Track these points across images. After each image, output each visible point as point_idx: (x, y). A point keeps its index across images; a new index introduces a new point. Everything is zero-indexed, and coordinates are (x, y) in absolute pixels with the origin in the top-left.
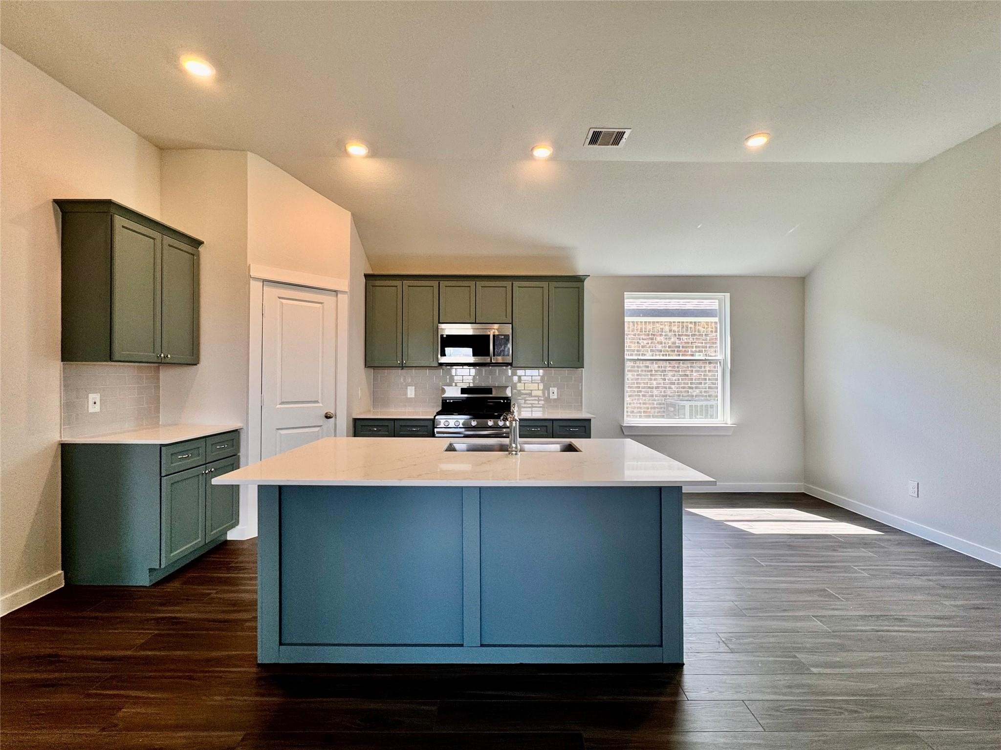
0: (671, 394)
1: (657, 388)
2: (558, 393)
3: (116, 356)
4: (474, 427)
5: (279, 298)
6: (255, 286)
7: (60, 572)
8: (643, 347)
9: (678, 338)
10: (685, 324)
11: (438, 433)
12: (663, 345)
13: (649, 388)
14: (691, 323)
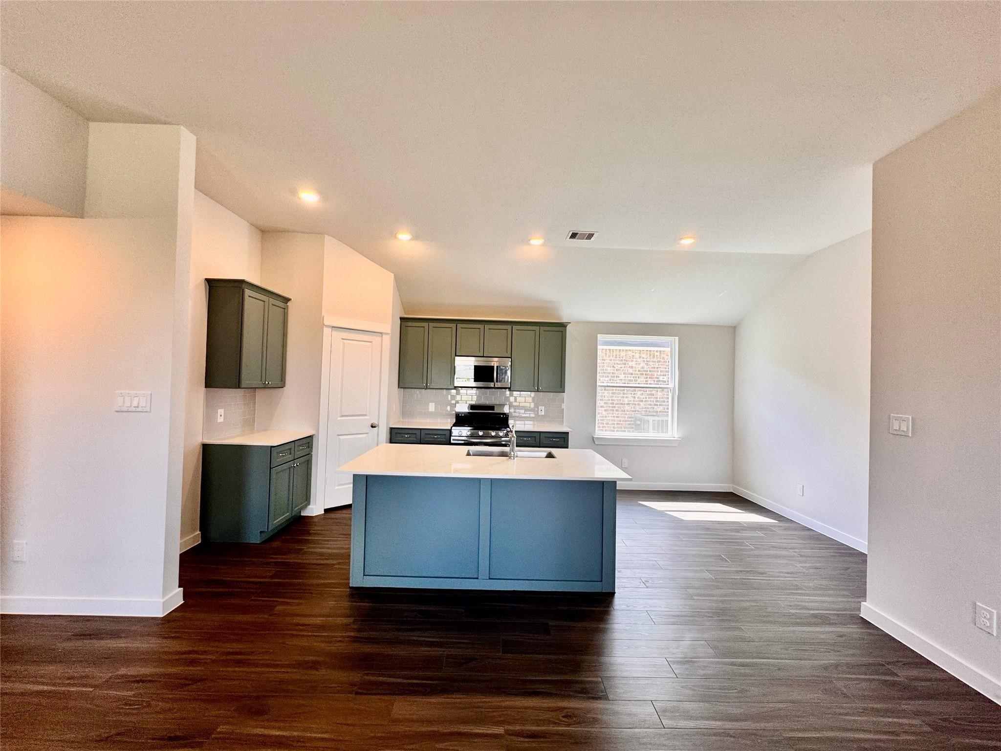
0: (640, 410)
1: (628, 404)
2: (545, 411)
3: (243, 385)
4: (481, 436)
5: (343, 339)
6: (327, 331)
7: (199, 532)
8: (617, 370)
9: (646, 364)
10: (652, 352)
11: (453, 440)
12: (634, 369)
13: (622, 404)
14: (657, 351)
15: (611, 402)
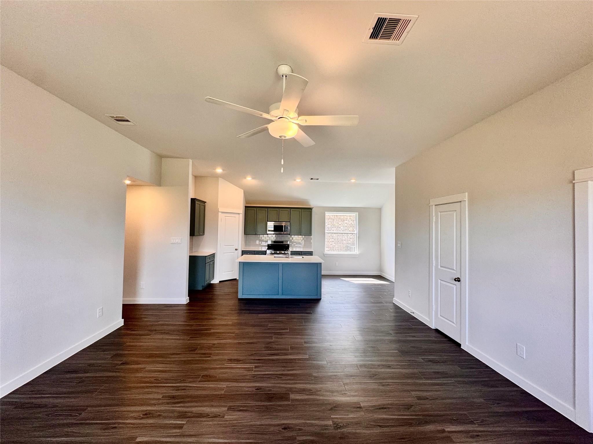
2: (304, 243)
4: (278, 253)
5: (225, 217)
6: (220, 214)
11: (267, 253)
15: (337, 239)
